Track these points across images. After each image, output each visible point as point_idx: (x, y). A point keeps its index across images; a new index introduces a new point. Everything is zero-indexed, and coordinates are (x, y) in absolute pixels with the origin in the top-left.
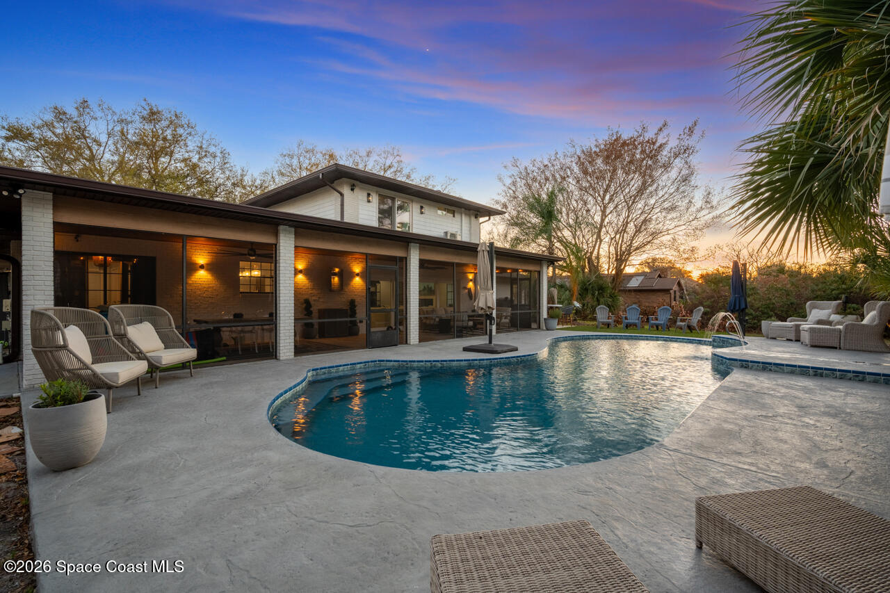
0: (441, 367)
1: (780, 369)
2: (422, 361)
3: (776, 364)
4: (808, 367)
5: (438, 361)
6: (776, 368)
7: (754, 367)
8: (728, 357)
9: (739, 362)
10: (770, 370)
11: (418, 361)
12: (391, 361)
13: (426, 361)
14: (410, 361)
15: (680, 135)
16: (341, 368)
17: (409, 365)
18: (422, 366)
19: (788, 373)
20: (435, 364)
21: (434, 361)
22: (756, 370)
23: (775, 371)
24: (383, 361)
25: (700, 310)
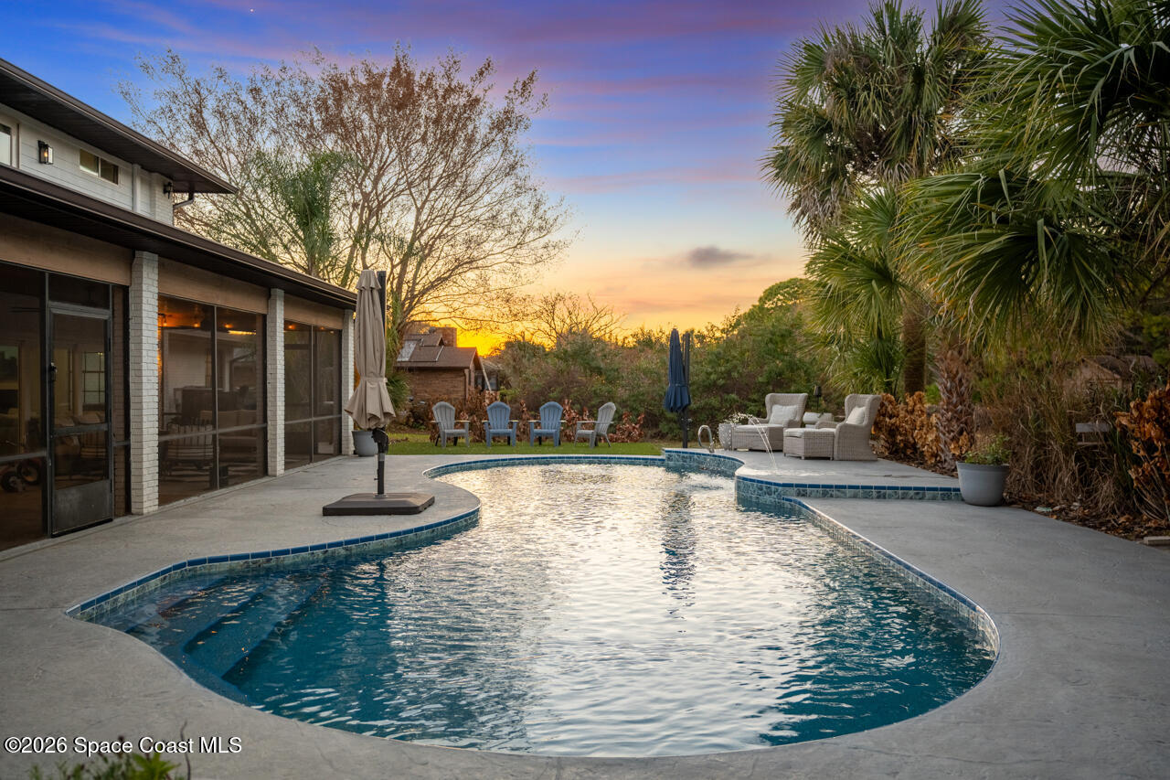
0: (346, 557)
1: (843, 492)
2: (305, 549)
3: (838, 487)
4: (871, 487)
5: (338, 544)
6: (839, 494)
7: (813, 494)
8: (781, 482)
9: (796, 489)
10: (832, 496)
11: (295, 551)
12: (224, 559)
13: (313, 548)
14: (276, 553)
15: (510, 92)
16: (122, 596)
17: (273, 563)
18: (304, 562)
19: (850, 497)
20: (333, 552)
21: (331, 545)
22: (816, 497)
23: (837, 497)
24: (202, 561)
25: (611, 407)
